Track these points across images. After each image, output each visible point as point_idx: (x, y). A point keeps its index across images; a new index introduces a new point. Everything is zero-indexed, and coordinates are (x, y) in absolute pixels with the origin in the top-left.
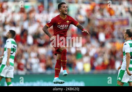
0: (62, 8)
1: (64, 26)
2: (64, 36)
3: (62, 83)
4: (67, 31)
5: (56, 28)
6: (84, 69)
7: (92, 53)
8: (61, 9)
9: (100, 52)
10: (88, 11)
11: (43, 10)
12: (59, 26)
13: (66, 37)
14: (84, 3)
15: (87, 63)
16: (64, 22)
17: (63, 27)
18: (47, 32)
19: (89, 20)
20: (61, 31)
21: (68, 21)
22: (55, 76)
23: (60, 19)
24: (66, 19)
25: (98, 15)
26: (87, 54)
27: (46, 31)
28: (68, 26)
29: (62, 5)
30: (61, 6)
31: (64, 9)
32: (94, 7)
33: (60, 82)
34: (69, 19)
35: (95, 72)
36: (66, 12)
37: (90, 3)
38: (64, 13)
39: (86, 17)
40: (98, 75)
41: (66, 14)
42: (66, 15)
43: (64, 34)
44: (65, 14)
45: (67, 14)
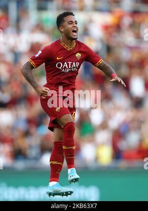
0: (65, 23)
1: (72, 64)
2: (71, 87)
3: (67, 194)
4: (76, 76)
5: (51, 71)
6: (97, 159)
7: (114, 123)
8: (64, 27)
9: (133, 121)
10: (106, 28)
11: (8, 25)
12: (59, 65)
13: (75, 89)
14: (97, 10)
15: (103, 144)
16: (70, 56)
17: (68, 66)
18: (31, 78)
19: (109, 49)
20: (63, 77)
21: (78, 54)
22: (50, 180)
23: (61, 50)
24: (74, 49)
25: (129, 38)
26: (104, 126)
27: (29, 74)
28: (78, 64)
29: (65, 19)
30: (64, 21)
31: (70, 26)
32: (120, 18)
33: (63, 193)
34: (82, 49)
35: (123, 164)
36: (75, 34)
37: (110, 11)
38: (71, 35)
39: (102, 41)
40: (130, 172)
41: (76, 39)
42: (74, 41)
43: (70, 82)
44: (72, 39)
45: (76, 37)
